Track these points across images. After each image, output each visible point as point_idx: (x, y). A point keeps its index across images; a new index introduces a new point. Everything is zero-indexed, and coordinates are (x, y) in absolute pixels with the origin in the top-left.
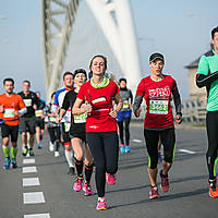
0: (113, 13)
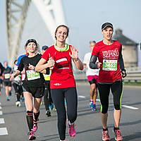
0: (52, 11)
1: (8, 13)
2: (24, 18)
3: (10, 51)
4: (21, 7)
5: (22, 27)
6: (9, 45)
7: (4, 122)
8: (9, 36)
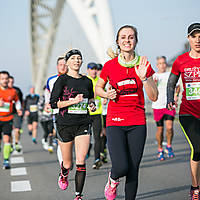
0: (95, 16)
1: (33, 19)
2: (56, 26)
3: (36, 72)
4: (51, 10)
5: (53, 39)
6: (35, 64)
7: (25, 173)
8: (34, 50)
